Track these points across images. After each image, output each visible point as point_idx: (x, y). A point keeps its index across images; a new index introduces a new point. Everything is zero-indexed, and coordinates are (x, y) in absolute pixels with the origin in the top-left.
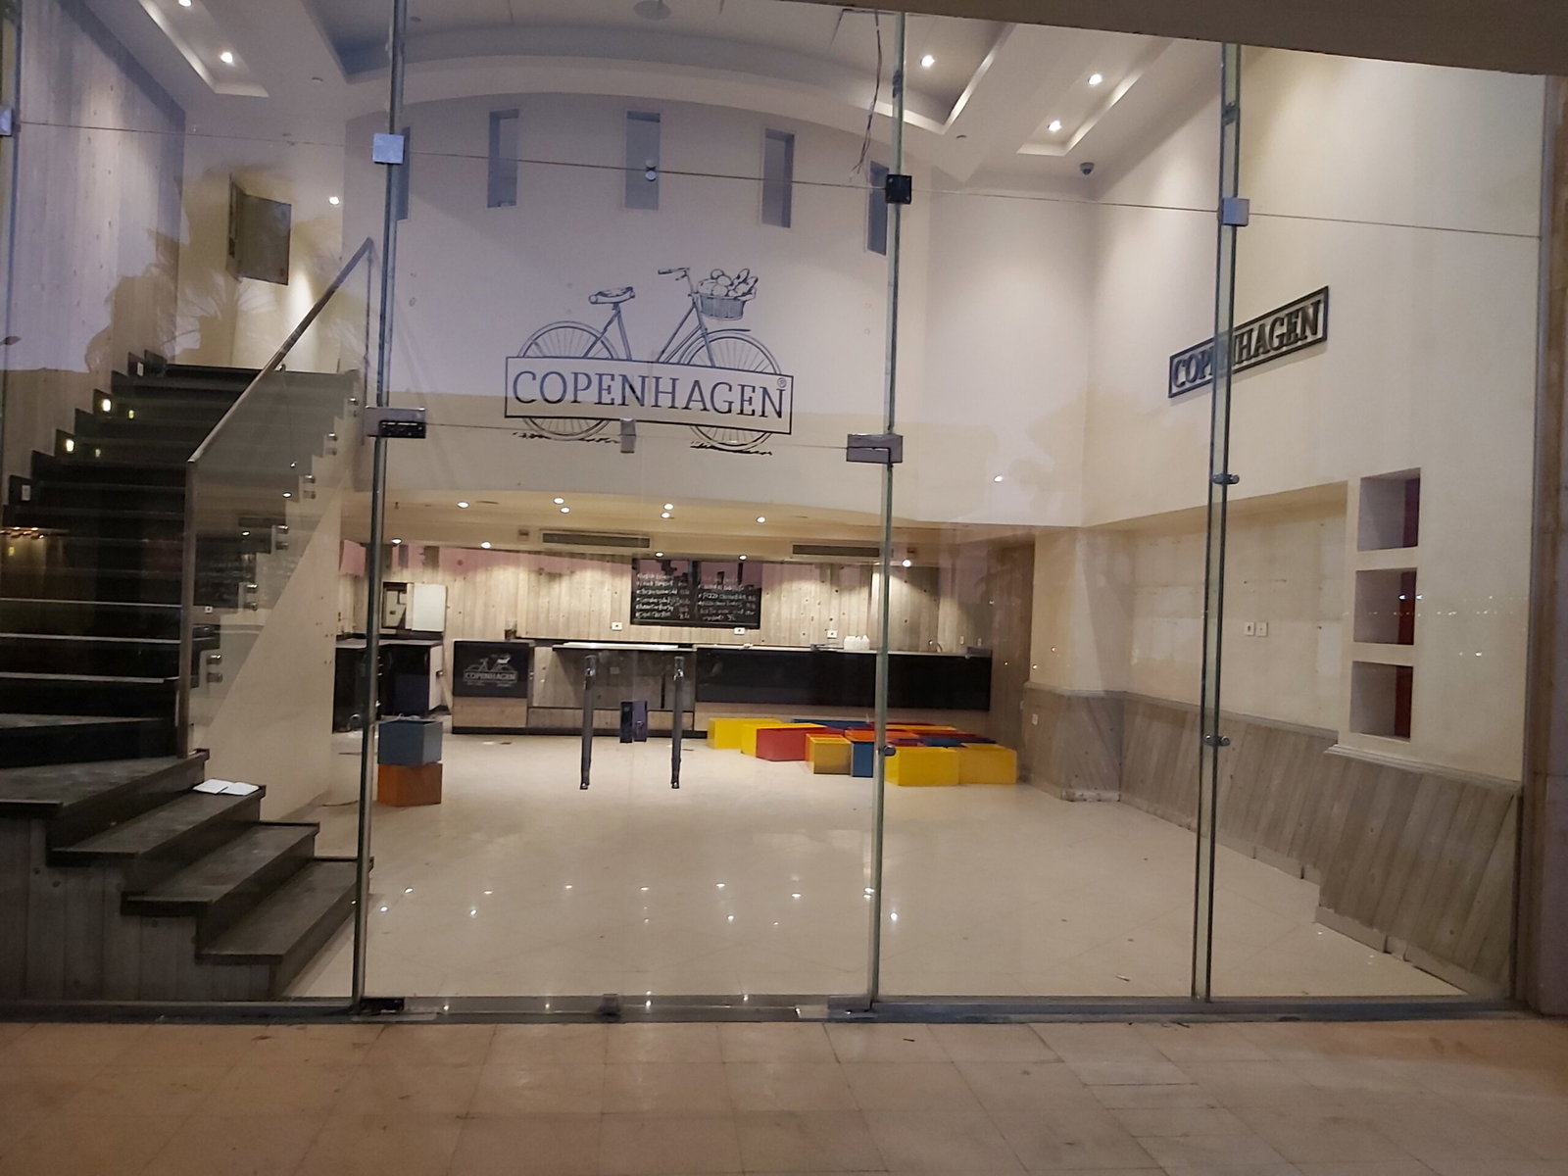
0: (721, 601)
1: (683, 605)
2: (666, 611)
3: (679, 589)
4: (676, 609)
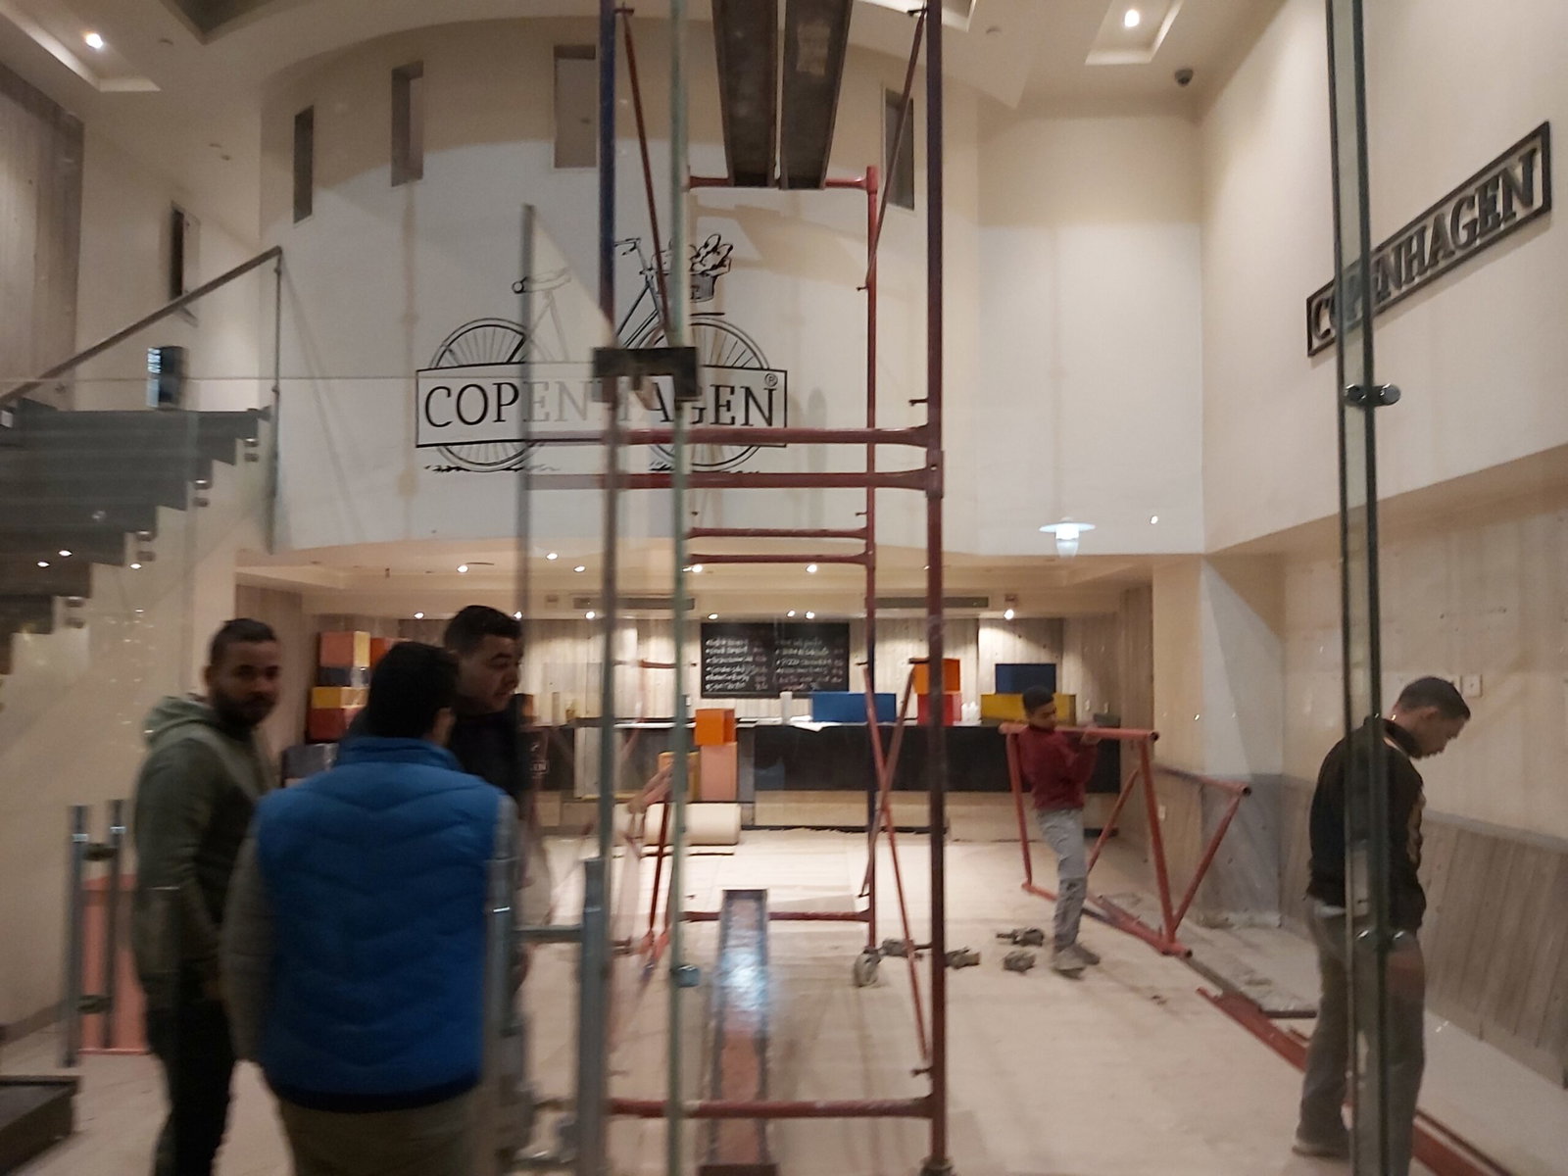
0: (804, 667)
1: (761, 675)
3: (755, 655)
4: (752, 678)
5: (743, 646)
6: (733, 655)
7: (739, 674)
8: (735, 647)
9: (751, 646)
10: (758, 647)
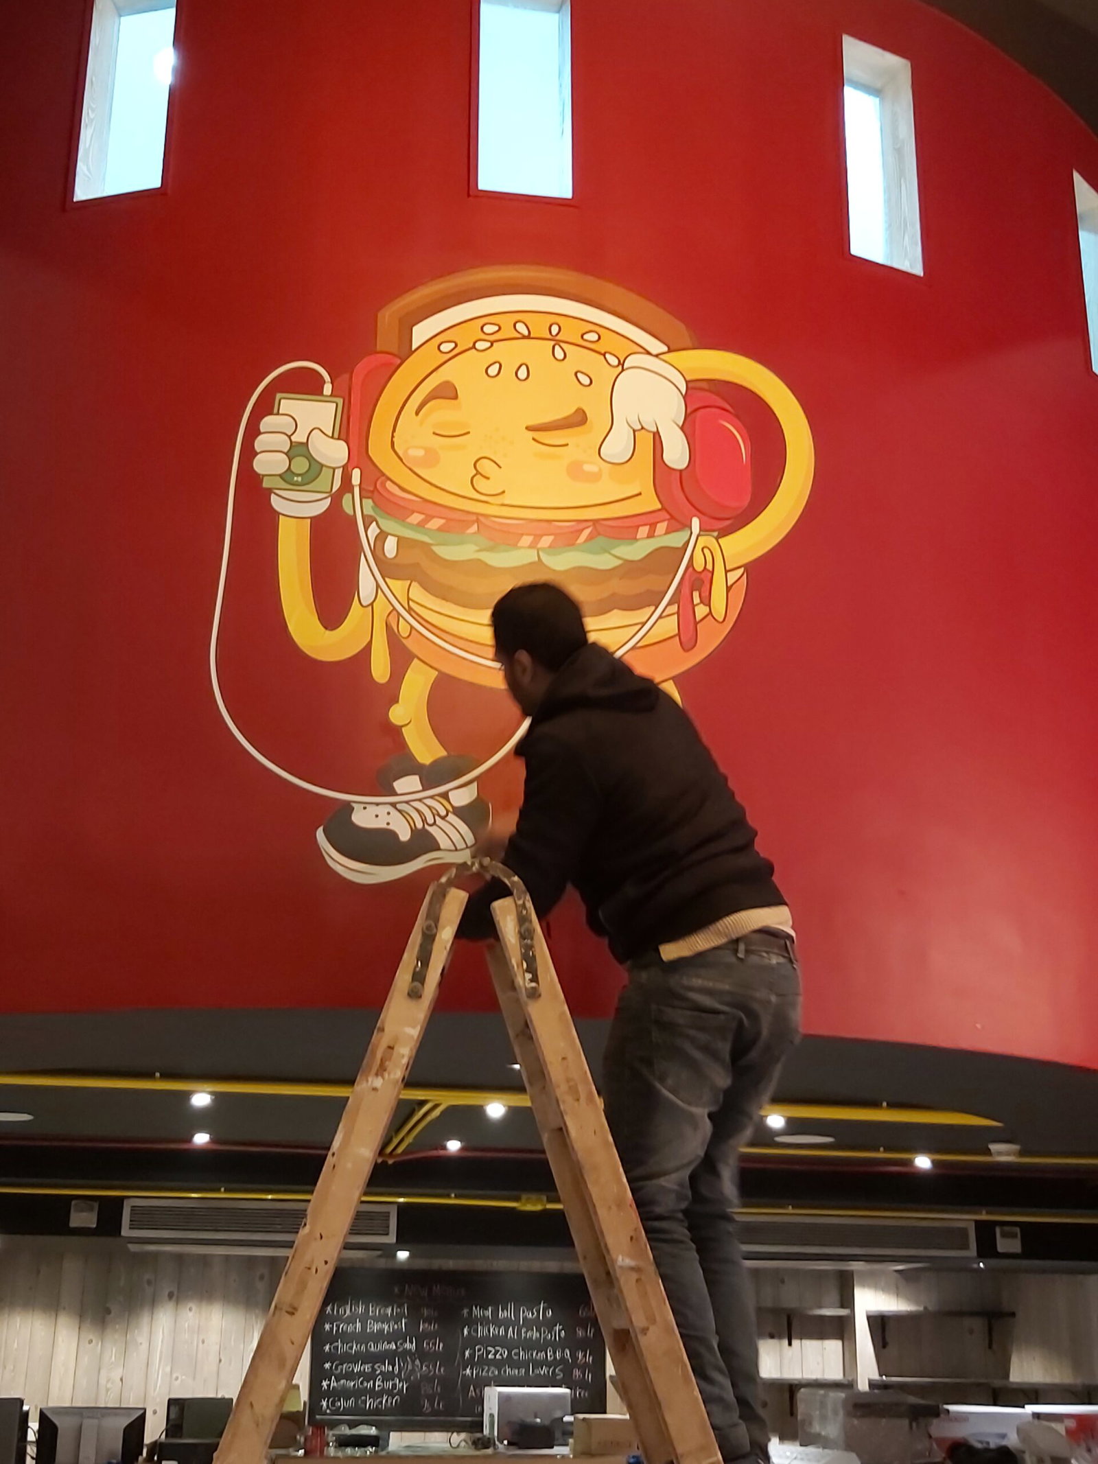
2: (390, 1393)
3: (420, 1337)
4: (414, 1388)
5: (397, 1319)
6: (379, 1337)
7: (387, 1377)
8: (383, 1319)
9: (414, 1317)
10: (428, 1320)
